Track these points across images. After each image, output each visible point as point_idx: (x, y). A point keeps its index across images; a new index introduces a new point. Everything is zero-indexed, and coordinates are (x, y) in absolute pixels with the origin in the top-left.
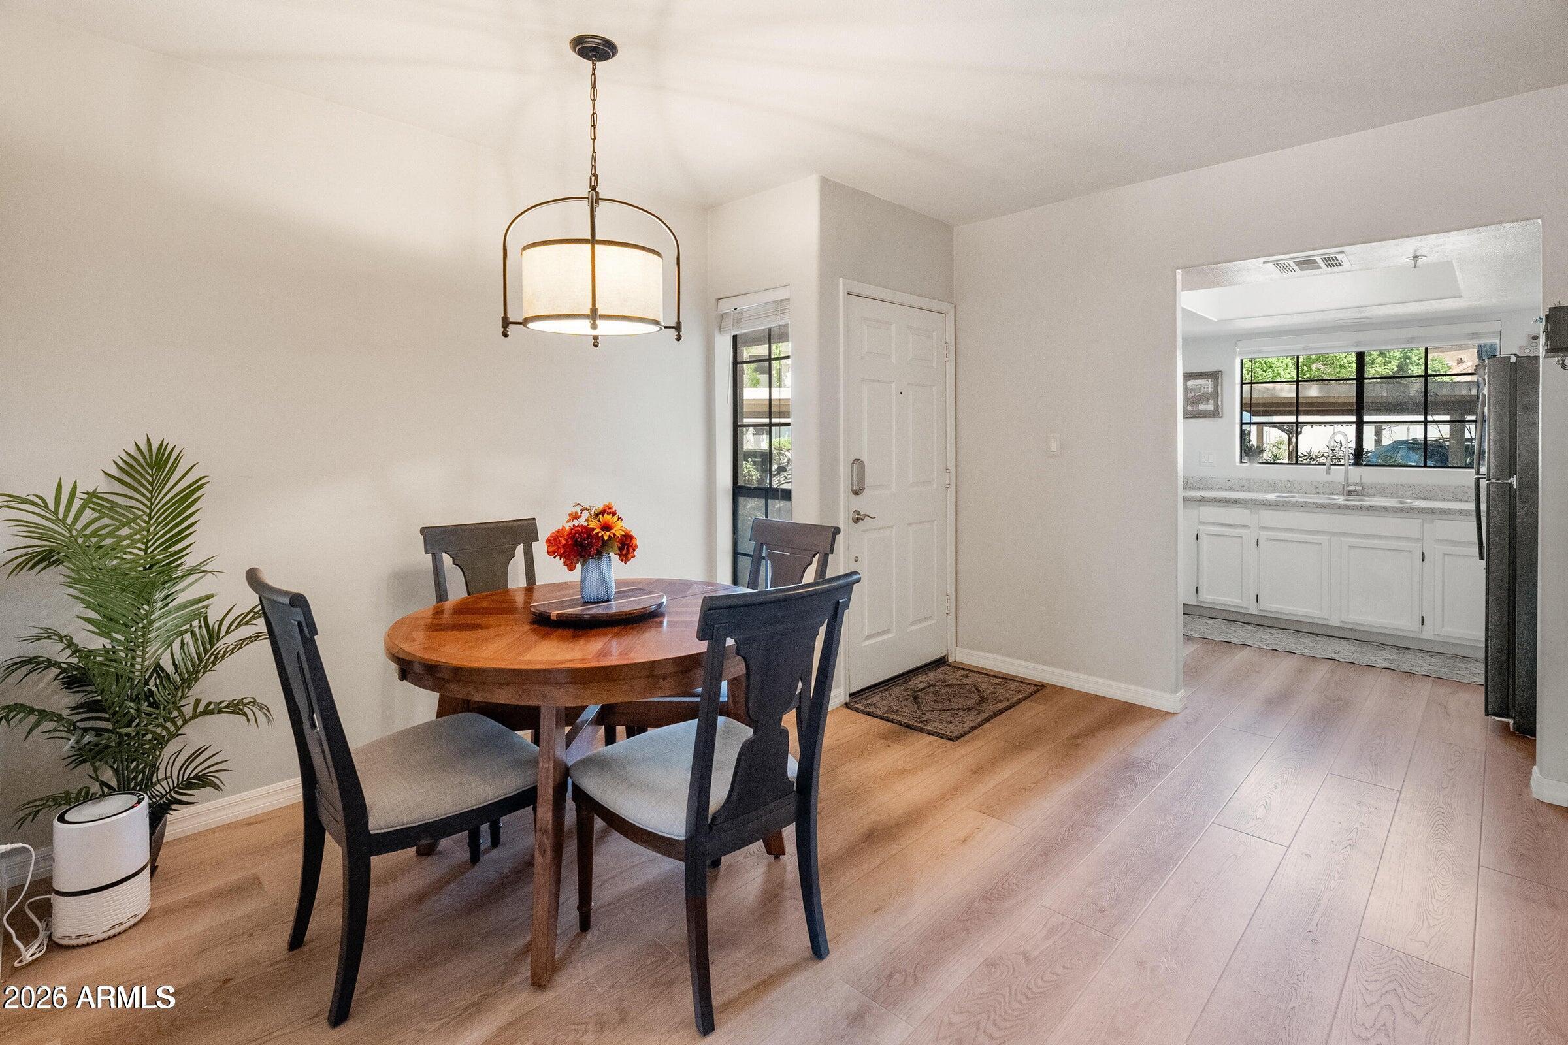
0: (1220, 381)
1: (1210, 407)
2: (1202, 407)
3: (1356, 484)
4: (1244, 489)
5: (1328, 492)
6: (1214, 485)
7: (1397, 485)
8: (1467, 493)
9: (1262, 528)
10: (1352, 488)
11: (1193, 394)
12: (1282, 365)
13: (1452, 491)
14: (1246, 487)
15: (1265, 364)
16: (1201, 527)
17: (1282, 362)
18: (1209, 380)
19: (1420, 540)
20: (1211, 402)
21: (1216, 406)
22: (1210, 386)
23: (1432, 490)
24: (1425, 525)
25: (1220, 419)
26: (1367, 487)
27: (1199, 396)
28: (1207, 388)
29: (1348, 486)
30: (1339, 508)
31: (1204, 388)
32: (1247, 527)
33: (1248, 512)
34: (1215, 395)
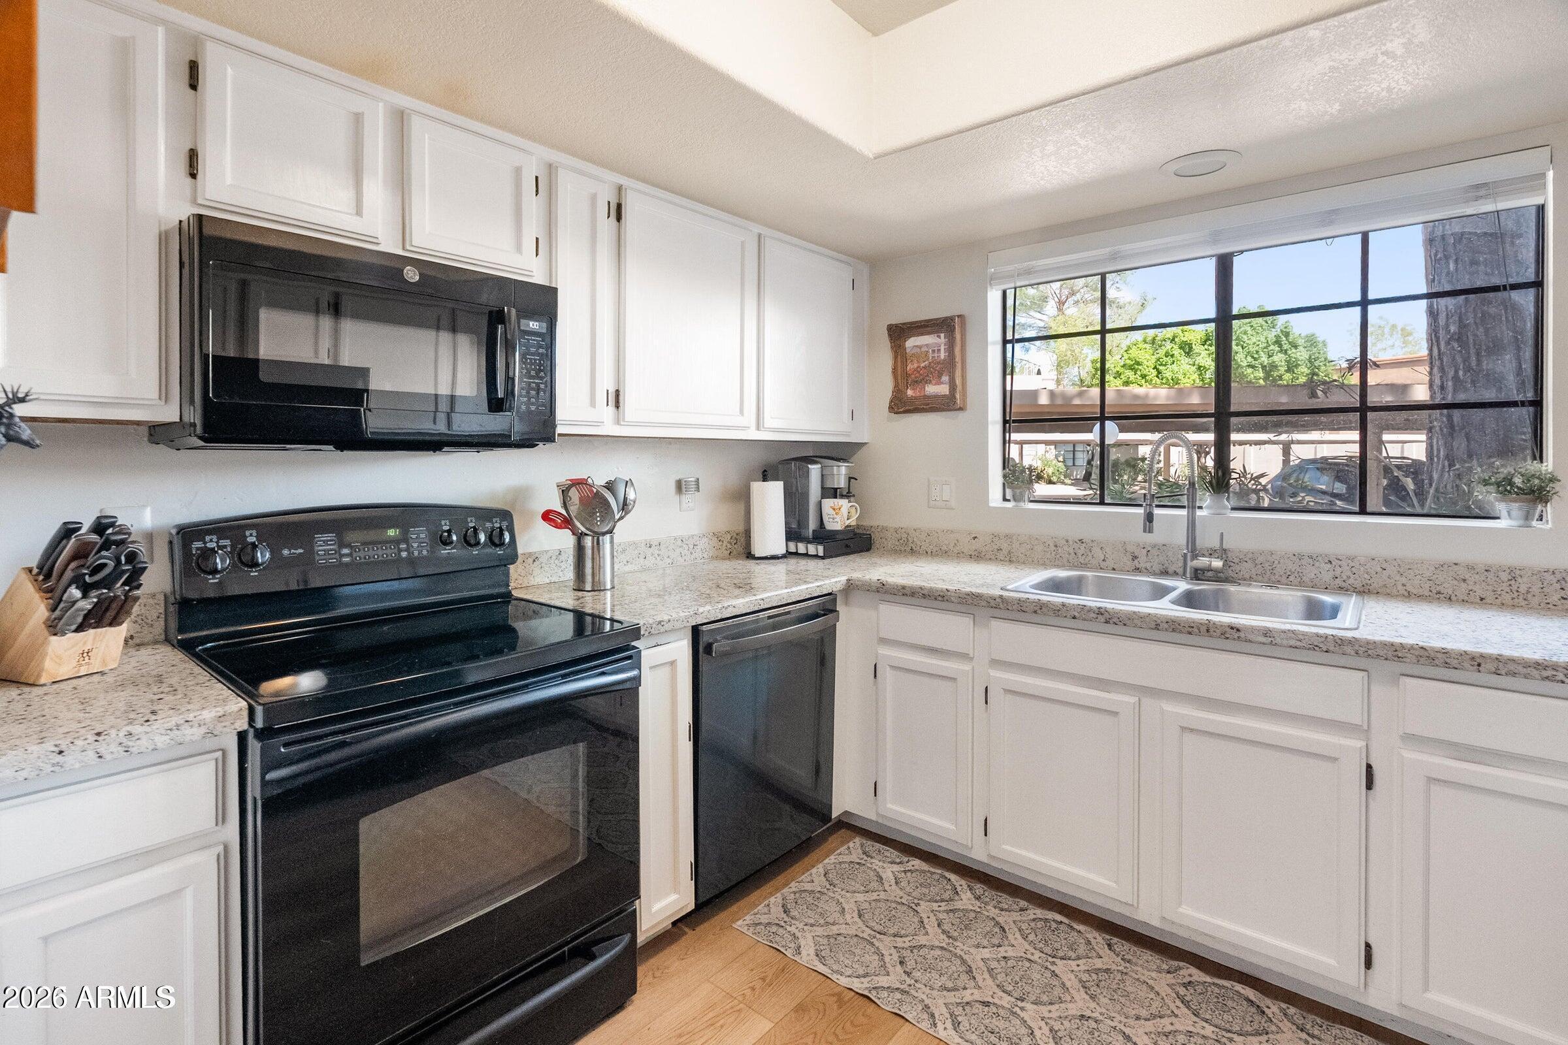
0: (958, 336)
1: (943, 389)
2: (931, 389)
3: (1212, 553)
4: (1001, 556)
5: (1157, 568)
6: (951, 547)
7: (1300, 557)
8: (1464, 580)
9: (996, 663)
10: (1203, 561)
11: (916, 365)
12: (1188, 381)
13: (1428, 574)
14: (1005, 552)
15: (1172, 379)
16: (884, 651)
17: (1189, 378)
18: (942, 335)
19: (1363, 730)
20: (945, 378)
21: (953, 388)
22: (942, 348)
23: (1379, 569)
24: (1375, 689)
25: (960, 414)
26: (1236, 560)
27: (925, 367)
28: (939, 350)
29: (1195, 557)
30: (1157, 627)
31: (933, 351)
32: (964, 657)
33: (967, 621)
34: (949, 366)
